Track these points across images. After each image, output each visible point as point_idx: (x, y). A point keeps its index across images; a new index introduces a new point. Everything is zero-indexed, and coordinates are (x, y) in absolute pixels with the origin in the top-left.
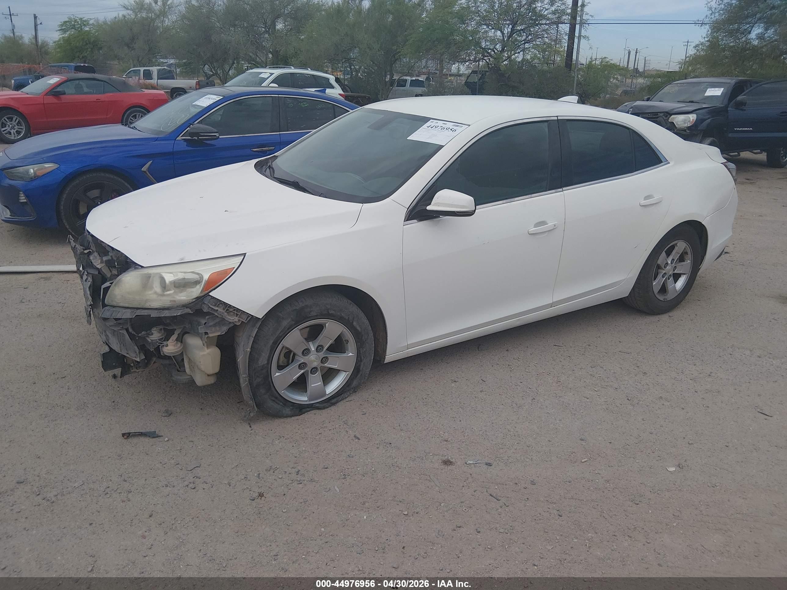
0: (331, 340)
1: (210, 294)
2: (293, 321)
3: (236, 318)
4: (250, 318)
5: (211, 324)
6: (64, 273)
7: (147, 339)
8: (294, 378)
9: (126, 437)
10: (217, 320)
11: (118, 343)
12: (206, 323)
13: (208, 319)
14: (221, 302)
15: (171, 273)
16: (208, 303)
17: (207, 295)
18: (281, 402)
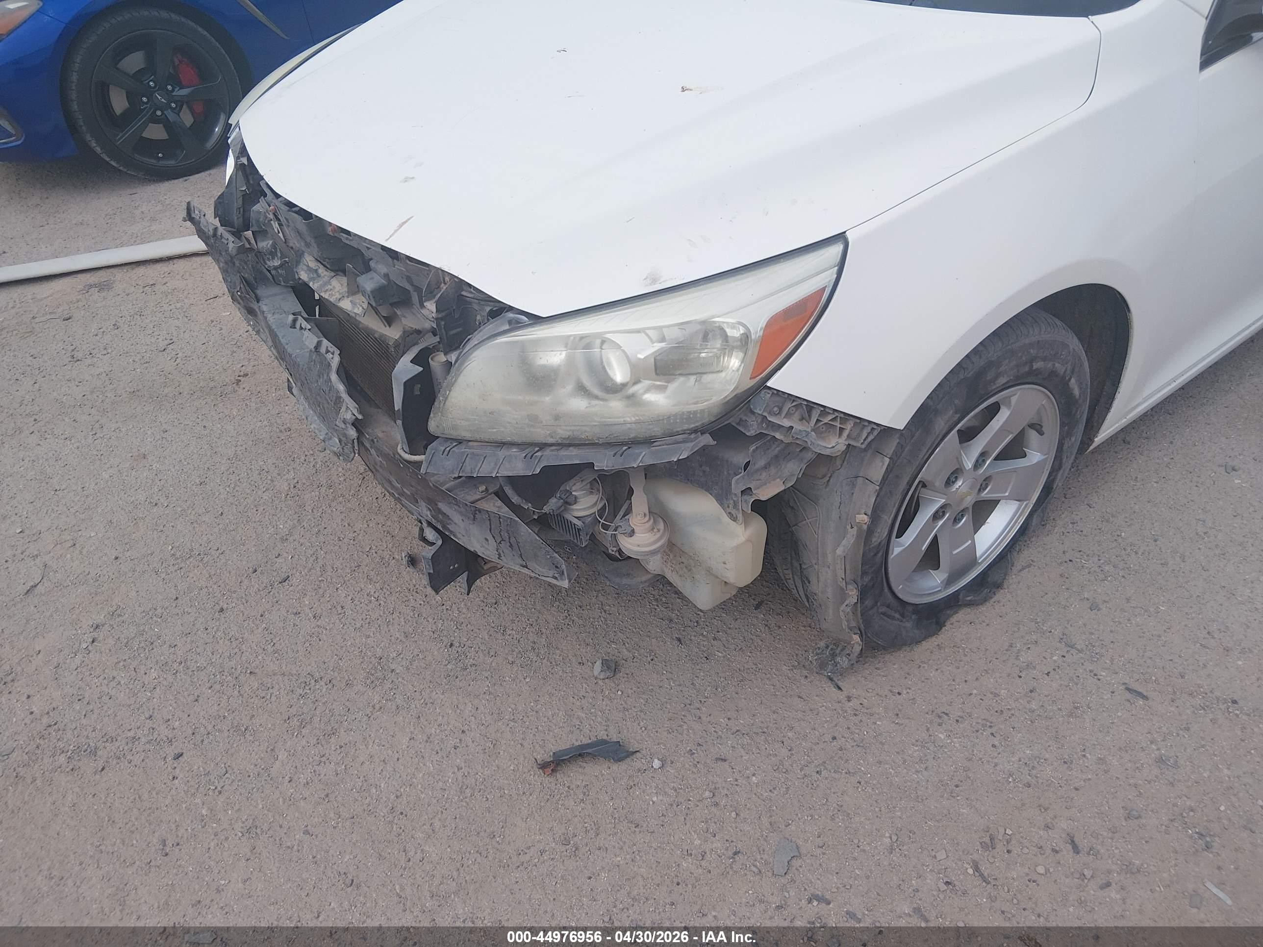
0: (1012, 433)
1: (769, 384)
2: (956, 413)
3: (840, 441)
4: (875, 433)
5: (761, 463)
6: (133, 266)
7: (568, 516)
8: (923, 549)
9: (549, 770)
10: (775, 450)
11: (490, 538)
12: (748, 464)
13: (754, 451)
14: (800, 401)
15: (638, 331)
16: (764, 411)
17: (762, 386)
18: (896, 611)
